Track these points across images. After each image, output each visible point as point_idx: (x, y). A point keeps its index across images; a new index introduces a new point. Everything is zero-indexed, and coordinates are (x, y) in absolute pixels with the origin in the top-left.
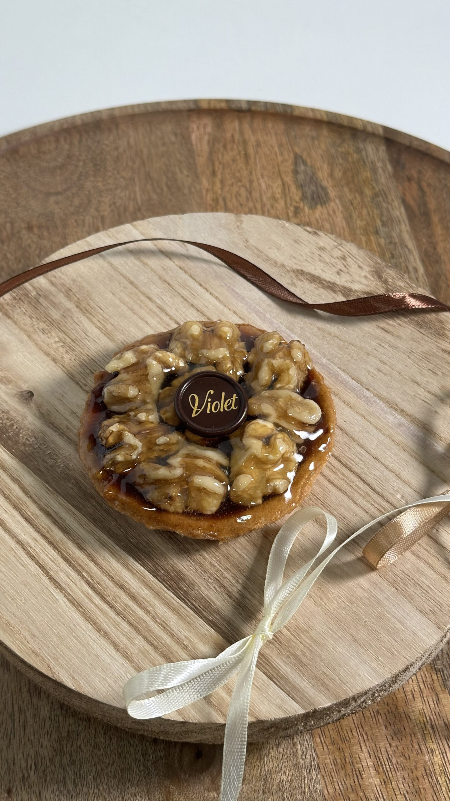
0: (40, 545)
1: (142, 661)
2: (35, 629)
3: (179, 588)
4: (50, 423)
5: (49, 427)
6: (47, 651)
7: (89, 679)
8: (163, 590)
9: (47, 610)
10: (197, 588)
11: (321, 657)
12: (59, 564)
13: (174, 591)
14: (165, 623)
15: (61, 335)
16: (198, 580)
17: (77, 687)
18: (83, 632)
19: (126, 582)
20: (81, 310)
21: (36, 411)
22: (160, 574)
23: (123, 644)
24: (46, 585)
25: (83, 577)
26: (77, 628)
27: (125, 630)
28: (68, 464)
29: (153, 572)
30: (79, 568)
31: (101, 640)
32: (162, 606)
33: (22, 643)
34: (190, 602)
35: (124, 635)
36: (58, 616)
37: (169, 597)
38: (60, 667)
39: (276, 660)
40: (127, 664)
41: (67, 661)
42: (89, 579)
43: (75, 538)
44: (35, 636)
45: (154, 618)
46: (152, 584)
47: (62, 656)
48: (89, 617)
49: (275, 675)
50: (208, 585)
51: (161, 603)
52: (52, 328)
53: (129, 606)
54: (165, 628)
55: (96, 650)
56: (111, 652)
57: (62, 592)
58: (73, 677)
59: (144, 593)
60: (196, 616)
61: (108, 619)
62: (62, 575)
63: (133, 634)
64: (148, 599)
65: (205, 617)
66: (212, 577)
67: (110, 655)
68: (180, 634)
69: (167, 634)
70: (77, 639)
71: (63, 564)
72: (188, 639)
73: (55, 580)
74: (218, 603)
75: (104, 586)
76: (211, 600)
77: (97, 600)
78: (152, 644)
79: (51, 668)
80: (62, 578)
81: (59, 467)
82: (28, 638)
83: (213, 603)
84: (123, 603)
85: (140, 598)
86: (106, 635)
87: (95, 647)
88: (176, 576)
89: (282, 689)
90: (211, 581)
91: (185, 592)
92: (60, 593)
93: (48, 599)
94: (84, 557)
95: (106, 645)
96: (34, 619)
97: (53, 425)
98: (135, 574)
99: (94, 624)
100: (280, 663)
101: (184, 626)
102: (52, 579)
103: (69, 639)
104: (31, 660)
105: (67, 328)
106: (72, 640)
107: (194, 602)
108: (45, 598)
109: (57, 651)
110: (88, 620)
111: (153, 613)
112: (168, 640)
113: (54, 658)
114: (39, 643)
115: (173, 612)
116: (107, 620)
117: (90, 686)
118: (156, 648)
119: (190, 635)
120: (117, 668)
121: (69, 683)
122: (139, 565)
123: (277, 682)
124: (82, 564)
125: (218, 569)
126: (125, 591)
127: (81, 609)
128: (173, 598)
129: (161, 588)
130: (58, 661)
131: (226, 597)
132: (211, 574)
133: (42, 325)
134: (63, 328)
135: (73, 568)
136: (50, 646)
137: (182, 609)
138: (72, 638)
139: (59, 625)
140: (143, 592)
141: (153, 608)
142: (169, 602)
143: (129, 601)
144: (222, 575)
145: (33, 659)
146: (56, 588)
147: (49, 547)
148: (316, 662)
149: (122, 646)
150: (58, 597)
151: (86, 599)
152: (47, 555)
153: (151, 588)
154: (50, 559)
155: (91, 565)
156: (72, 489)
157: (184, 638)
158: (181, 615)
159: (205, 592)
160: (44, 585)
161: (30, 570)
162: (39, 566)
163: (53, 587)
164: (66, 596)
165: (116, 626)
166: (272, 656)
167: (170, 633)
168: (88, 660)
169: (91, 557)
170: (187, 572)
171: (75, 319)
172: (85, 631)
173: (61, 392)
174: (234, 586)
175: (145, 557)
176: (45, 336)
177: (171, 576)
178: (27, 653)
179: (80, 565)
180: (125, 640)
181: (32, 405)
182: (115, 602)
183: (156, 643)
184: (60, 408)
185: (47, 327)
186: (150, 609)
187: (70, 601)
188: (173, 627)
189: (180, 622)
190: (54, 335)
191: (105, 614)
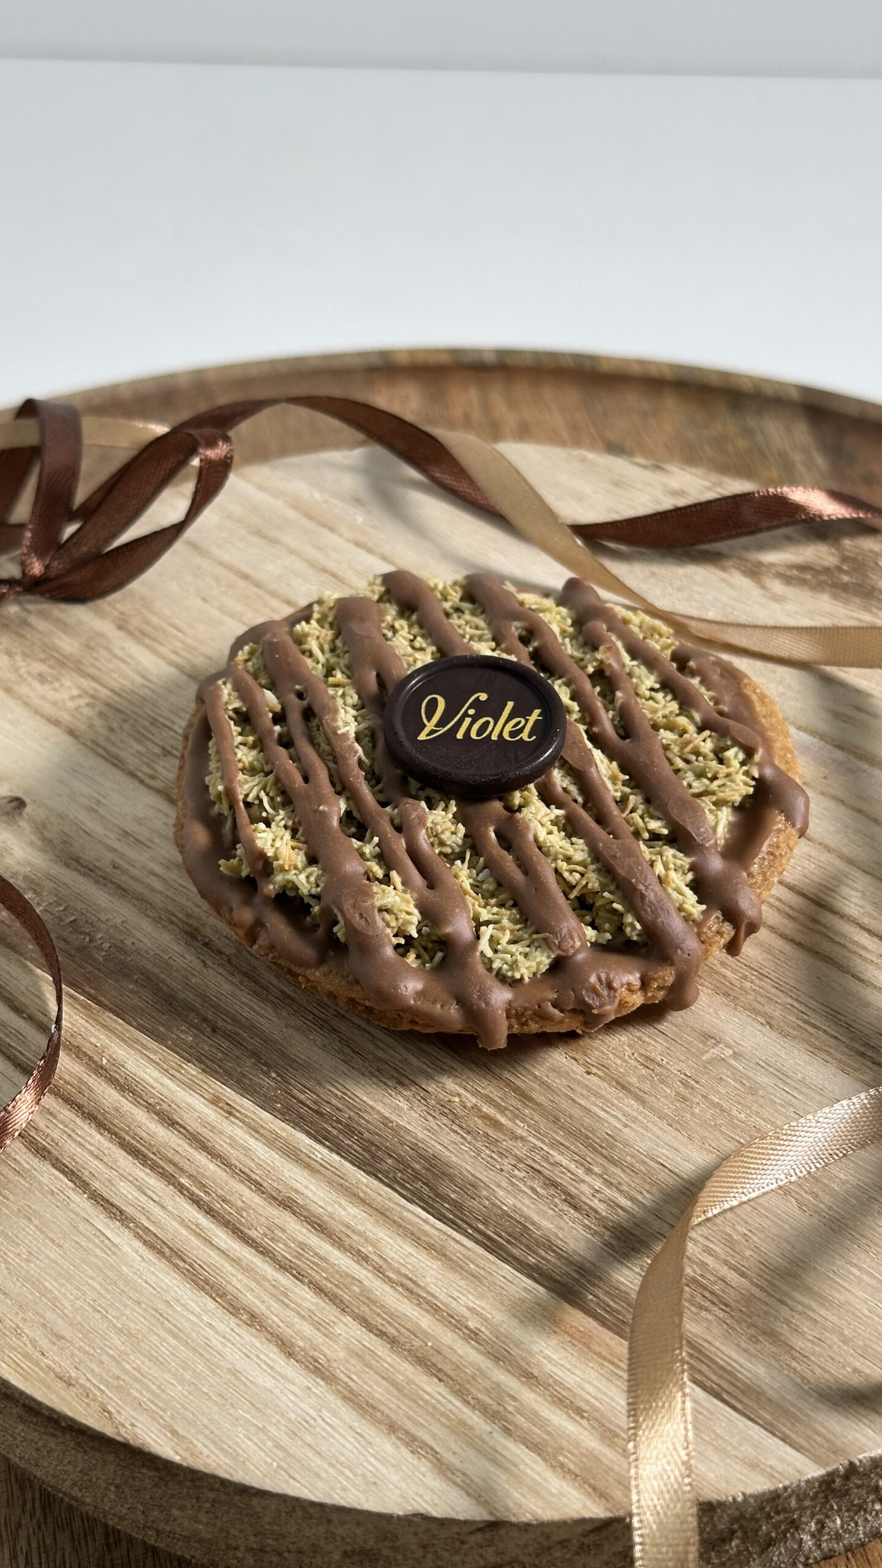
0: (62, 1122)
1: (360, 1377)
2: (60, 1321)
3: (438, 1195)
4: (71, 858)
5: (67, 866)
6: (97, 1370)
7: (219, 1433)
8: (398, 1204)
9: (90, 1272)
10: (485, 1193)
11: (843, 1335)
12: (115, 1161)
13: (427, 1203)
14: (411, 1280)
15: (85, 683)
16: (485, 1176)
17: (187, 1455)
18: (193, 1318)
19: (296, 1191)
20: (130, 633)
21: (34, 838)
22: (384, 1167)
23: (303, 1338)
24: (83, 1214)
25: (181, 1188)
26: (174, 1310)
27: (306, 1304)
28: (122, 941)
29: (365, 1164)
30: (170, 1169)
31: (244, 1334)
32: (399, 1240)
33: (26, 1356)
34: (471, 1227)
35: (303, 1317)
36: (121, 1284)
37: (414, 1218)
38: (135, 1409)
39: (723, 1348)
40: (320, 1388)
41: (153, 1393)
42: (197, 1192)
43: (151, 1101)
44: (60, 1337)
45: (379, 1270)
46: (365, 1193)
47: (139, 1381)
48: (206, 1282)
49: (725, 1385)
50: (513, 1184)
51: (394, 1235)
52: (63, 672)
53: (310, 1248)
54: (411, 1292)
55: (230, 1358)
56: (274, 1361)
57: (128, 1227)
58: (174, 1432)
59: (347, 1213)
60: (491, 1257)
61: (258, 1283)
62: (125, 1188)
63: (328, 1311)
64: (360, 1227)
65: (516, 1259)
66: (521, 1166)
67: (272, 1368)
68: (454, 1304)
69: (419, 1305)
70: (176, 1336)
71: (126, 1162)
72: (478, 1314)
73: (108, 1201)
74: (546, 1224)
75: (240, 1204)
76: (527, 1218)
77: (223, 1238)
78: (381, 1334)
79: (109, 1413)
80: (125, 1193)
81: (100, 949)
82: (44, 1343)
83: (533, 1223)
84: (294, 1241)
85: (337, 1227)
86: (254, 1320)
87: (227, 1351)
88: (428, 1170)
89: (750, 1419)
90: (522, 1175)
91: (454, 1203)
92: (122, 1229)
93: (91, 1246)
94: (180, 1142)
95: (258, 1345)
96: (56, 1298)
97: (79, 863)
98: (319, 1172)
99: (221, 1297)
100: (735, 1356)
101: (463, 1283)
102: (97, 1198)
103: (154, 1339)
104: (54, 1397)
105: (99, 670)
106: (164, 1340)
107: (481, 1227)
108: (83, 1243)
109: (124, 1370)
110: (203, 1289)
111: (375, 1258)
112: (425, 1322)
113: (118, 1388)
114: (73, 1354)
115: (429, 1253)
116: (253, 1285)
117: (222, 1450)
118: (393, 1342)
119: (483, 1304)
120: (292, 1397)
121: (165, 1448)
122: (325, 1151)
123: (733, 1402)
124: (177, 1158)
125: (535, 1147)
126: (294, 1213)
127: (181, 1264)
128: (426, 1221)
129: (389, 1199)
130: (129, 1394)
131: (565, 1207)
132: (520, 1160)
133: (38, 667)
134: (91, 670)
135: (152, 1169)
136: (104, 1358)
137: (452, 1243)
138: (163, 1334)
139: (126, 1306)
140: (343, 1213)
141: (374, 1246)
142: (415, 1230)
143: (310, 1235)
144: (546, 1158)
145: (58, 1395)
146: (111, 1217)
147: (86, 1127)
148: (830, 1347)
149: (301, 1344)
150: (116, 1240)
151: (193, 1238)
152: (80, 1144)
153: (363, 1201)
154: (91, 1153)
155: (201, 1158)
156: (136, 993)
157: (466, 1313)
158: (451, 1259)
159: (508, 1200)
160: (77, 1214)
161: (39, 1182)
162: (62, 1172)
163: (101, 1217)
164: (138, 1236)
165: (282, 1296)
166: (710, 1339)
167: (428, 1302)
168: (212, 1386)
169: (199, 1141)
170: (454, 1159)
171: (116, 651)
172: (199, 1317)
173: (95, 795)
174: (583, 1181)
175: (340, 1131)
176: (47, 687)
177: (413, 1169)
178: (43, 1382)
179: (171, 1161)
180: (308, 1330)
181: (23, 824)
182: (272, 1239)
183: (391, 1331)
184: (93, 826)
185: (51, 671)
186: (367, 1249)
187: (150, 1246)
188: (432, 1288)
189: (452, 1276)
190: (67, 683)
191: (248, 1270)
